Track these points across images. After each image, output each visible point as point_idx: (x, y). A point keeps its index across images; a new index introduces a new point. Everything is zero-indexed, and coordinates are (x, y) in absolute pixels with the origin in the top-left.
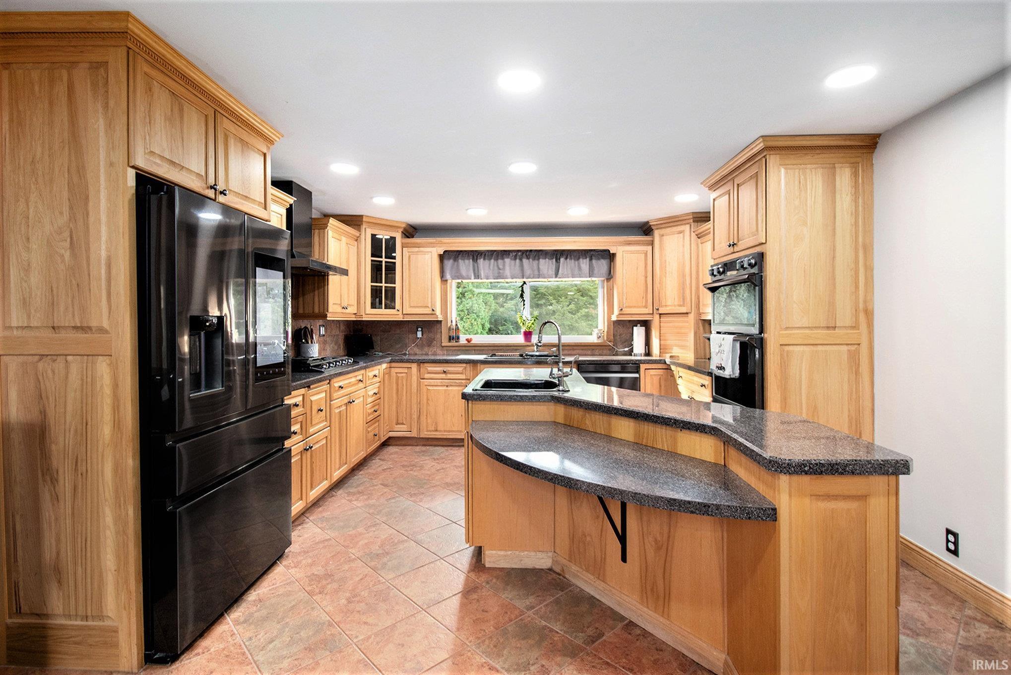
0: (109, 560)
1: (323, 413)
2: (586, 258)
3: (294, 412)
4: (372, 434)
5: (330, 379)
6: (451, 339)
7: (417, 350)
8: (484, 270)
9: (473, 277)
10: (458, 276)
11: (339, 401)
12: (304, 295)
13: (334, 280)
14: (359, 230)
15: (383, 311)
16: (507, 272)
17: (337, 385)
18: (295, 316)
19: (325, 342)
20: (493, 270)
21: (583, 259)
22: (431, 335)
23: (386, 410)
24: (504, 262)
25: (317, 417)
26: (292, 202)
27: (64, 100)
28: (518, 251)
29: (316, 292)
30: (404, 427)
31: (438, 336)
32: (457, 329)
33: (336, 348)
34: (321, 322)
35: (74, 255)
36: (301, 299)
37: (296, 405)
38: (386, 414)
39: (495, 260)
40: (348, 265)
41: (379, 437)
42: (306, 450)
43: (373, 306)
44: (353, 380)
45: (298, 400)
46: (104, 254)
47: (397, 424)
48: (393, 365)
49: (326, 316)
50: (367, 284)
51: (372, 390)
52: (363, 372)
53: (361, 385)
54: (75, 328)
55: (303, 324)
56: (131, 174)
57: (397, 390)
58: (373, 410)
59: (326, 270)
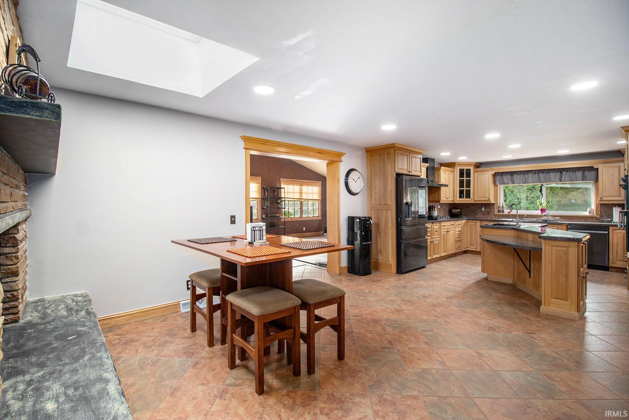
0: (390, 250)
1: (438, 232)
2: (580, 171)
3: (428, 230)
4: (458, 246)
5: (440, 222)
6: (499, 211)
7: (482, 216)
8: (517, 180)
9: (511, 183)
10: (503, 183)
11: (443, 231)
12: (432, 194)
13: (443, 189)
14: (454, 168)
15: (465, 199)
16: (530, 180)
17: (443, 224)
18: (429, 201)
19: (440, 211)
20: (522, 179)
21: (578, 171)
22: (489, 209)
23: (465, 238)
24: (528, 176)
25: (435, 233)
26: (428, 165)
27: (382, 160)
28: (537, 170)
29: (436, 193)
30: (474, 247)
31: (493, 210)
32: (503, 207)
33: (445, 213)
34: (438, 203)
35: (384, 190)
36: (431, 196)
37: (429, 228)
38: (465, 240)
39: (523, 175)
40: (449, 183)
41: (462, 248)
42: (432, 242)
43: (460, 197)
44: (449, 224)
45: (430, 226)
46: (390, 190)
47: (471, 245)
48: (469, 221)
49: (440, 201)
50: (458, 189)
51: (458, 229)
52: (454, 222)
53: (453, 226)
54: (384, 204)
55: (431, 204)
56: (395, 173)
57: (471, 231)
58: (458, 237)
59: (440, 186)
